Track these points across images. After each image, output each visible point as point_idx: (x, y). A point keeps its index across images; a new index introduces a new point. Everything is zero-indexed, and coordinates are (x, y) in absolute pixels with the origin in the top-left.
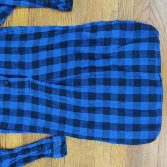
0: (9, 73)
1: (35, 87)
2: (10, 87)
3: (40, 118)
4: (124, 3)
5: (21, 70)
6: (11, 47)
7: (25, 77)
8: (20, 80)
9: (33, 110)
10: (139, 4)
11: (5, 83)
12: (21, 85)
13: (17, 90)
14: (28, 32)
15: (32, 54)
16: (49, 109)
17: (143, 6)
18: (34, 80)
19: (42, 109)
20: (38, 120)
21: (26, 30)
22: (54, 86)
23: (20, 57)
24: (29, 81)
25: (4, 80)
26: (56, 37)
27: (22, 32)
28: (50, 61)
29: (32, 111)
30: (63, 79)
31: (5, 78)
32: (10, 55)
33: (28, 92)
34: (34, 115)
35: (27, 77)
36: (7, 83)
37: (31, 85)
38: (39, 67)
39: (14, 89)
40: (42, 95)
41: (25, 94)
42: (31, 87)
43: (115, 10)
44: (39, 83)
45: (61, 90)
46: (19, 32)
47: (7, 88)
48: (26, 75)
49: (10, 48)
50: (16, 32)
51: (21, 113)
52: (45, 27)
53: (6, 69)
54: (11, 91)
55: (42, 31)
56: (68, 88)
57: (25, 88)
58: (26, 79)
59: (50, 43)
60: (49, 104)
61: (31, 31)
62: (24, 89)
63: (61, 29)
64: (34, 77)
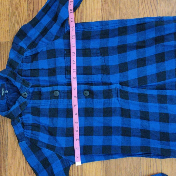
0: (90, 81)
1: (124, 95)
2: (92, 98)
3: (134, 136)
5: (105, 76)
6: (91, 47)
7: (110, 84)
8: (106, 87)
9: (124, 126)
11: (86, 93)
12: (107, 94)
13: (102, 100)
14: (111, 27)
15: (117, 55)
16: (145, 123)
18: (122, 87)
19: (136, 123)
20: (132, 138)
21: (107, 25)
22: (149, 92)
23: (103, 59)
24: (116, 89)
25: (85, 90)
26: (148, 31)
27: (103, 28)
28: (141, 62)
29: (122, 127)
30: (160, 83)
31: (86, 87)
32: (89, 58)
33: (116, 102)
34: (126, 132)
35: (112, 82)
36: (88, 93)
37: (119, 93)
38: (127, 70)
39: (99, 100)
40: (134, 106)
41: (113, 106)
42: (119, 95)
44: (129, 89)
45: (159, 96)
46: (99, 28)
47: (89, 100)
49: (89, 49)
50: (95, 28)
53: (86, 76)
54: (94, 103)
55: (129, 24)
57: (112, 98)
58: (113, 87)
61: (114, 25)
62: (110, 99)
64: (121, 83)
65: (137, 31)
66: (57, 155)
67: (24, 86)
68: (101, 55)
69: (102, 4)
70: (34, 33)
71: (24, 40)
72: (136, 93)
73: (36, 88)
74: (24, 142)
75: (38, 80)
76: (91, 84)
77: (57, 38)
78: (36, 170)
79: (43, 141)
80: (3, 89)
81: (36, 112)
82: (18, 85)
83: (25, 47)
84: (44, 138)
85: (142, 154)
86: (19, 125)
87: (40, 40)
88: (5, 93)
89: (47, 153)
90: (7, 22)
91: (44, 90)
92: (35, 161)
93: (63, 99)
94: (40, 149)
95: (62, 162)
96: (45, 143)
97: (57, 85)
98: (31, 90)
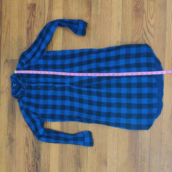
0: (55, 81)
1: (71, 90)
2: (56, 90)
3: (76, 111)
4: (125, 36)
5: (63, 79)
7: (65, 84)
8: (62, 85)
9: (71, 105)
10: (135, 35)
11: (53, 88)
12: (63, 89)
13: (61, 92)
14: (67, 54)
16: (81, 104)
17: (138, 37)
18: (70, 86)
19: (77, 104)
20: (74, 112)
22: (83, 89)
24: (67, 86)
25: (53, 86)
26: (84, 57)
27: (63, 54)
29: (70, 106)
30: (89, 84)
31: (53, 85)
33: (67, 93)
34: (72, 108)
35: (66, 83)
36: (54, 88)
40: (76, 95)
41: (66, 95)
42: (69, 90)
43: (119, 40)
44: (74, 87)
45: (88, 91)
46: (61, 54)
47: (54, 91)
48: (66, 82)
49: (56, 65)
50: (59, 54)
51: (63, 108)
52: (77, 50)
53: (53, 79)
54: (57, 93)
55: (75, 53)
56: (93, 90)
57: (65, 91)
58: (66, 85)
59: (80, 61)
60: (81, 101)
63: (87, 51)
64: (70, 84)
65: (80, 57)
66: (38, 117)
67: (23, 83)
68: (61, 68)
69: (63, 41)
70: (29, 56)
71: (25, 59)
72: (76, 89)
73: (29, 84)
74: (23, 111)
75: (30, 80)
76: (56, 83)
77: (40, 58)
78: (29, 124)
79: (32, 111)
80: (14, 84)
81: (29, 96)
82: (20, 82)
83: (24, 63)
84: (32, 109)
85: (79, 121)
86: (21, 102)
87: (31, 59)
88: (15, 86)
89: (34, 116)
90: (16, 49)
91: (33, 85)
92: (29, 120)
93: (42, 90)
94: (31, 114)
95: (40, 121)
96: (32, 112)
97: (39, 83)
98: (27, 85)
